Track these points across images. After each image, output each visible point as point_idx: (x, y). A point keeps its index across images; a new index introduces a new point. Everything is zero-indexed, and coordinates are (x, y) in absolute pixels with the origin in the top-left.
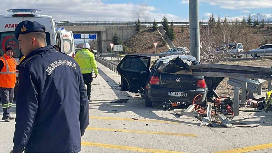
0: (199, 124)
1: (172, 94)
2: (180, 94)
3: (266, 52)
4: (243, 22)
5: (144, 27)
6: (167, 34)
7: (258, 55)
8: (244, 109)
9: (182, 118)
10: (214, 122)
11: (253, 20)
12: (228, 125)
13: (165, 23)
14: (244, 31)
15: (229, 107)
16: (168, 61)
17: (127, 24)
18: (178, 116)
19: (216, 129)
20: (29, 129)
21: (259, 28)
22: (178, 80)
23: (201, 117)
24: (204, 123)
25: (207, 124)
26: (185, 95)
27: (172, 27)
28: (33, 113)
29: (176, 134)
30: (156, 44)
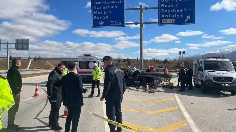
0: (145, 92)
1: (135, 82)
2: (138, 82)
3: (160, 69)
4: (153, 60)
5: (122, 61)
6: (129, 63)
7: (158, 70)
8: (158, 87)
9: (139, 89)
10: (150, 91)
11: (156, 59)
12: (155, 92)
13: (128, 59)
14: (153, 63)
15: (154, 87)
16: (134, 71)
17: (116, 59)
18: (138, 89)
19: (151, 93)
20: (108, 90)
21: (158, 62)
22: (137, 77)
23: (146, 89)
24: (147, 91)
25: (148, 92)
26: (139, 82)
27: (130, 61)
28: (110, 85)
29: (139, 95)
30: (125, 66)
